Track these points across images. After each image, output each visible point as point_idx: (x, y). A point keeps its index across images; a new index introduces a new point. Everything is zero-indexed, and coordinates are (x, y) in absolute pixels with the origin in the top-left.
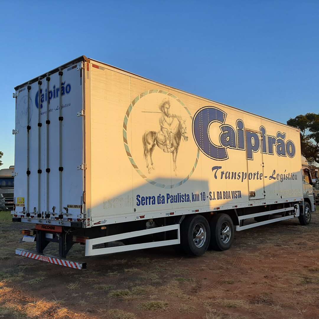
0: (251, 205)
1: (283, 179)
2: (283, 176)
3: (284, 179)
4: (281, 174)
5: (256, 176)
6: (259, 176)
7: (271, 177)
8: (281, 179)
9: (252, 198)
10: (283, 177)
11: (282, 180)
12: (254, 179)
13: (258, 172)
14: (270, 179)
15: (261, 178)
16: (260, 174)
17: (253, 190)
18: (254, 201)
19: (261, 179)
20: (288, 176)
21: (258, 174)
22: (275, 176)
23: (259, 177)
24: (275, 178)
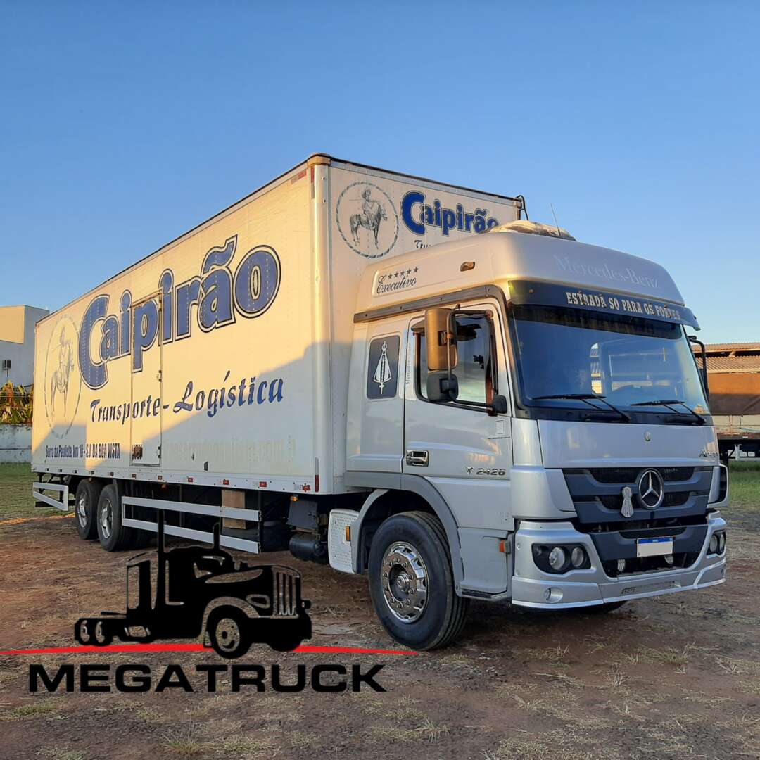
0: (134, 476)
1: (215, 406)
2: (216, 395)
3: (222, 405)
4: (212, 391)
5: (145, 409)
6: (152, 406)
7: (181, 405)
8: (209, 406)
9: (136, 461)
10: (216, 400)
11: (212, 410)
12: (141, 416)
13: (150, 397)
14: (176, 412)
15: (157, 410)
16: (155, 402)
17: (139, 443)
18: (138, 467)
19: (155, 414)
20: (236, 392)
21: (149, 402)
22: (191, 400)
23: (151, 410)
24: (189, 407)
